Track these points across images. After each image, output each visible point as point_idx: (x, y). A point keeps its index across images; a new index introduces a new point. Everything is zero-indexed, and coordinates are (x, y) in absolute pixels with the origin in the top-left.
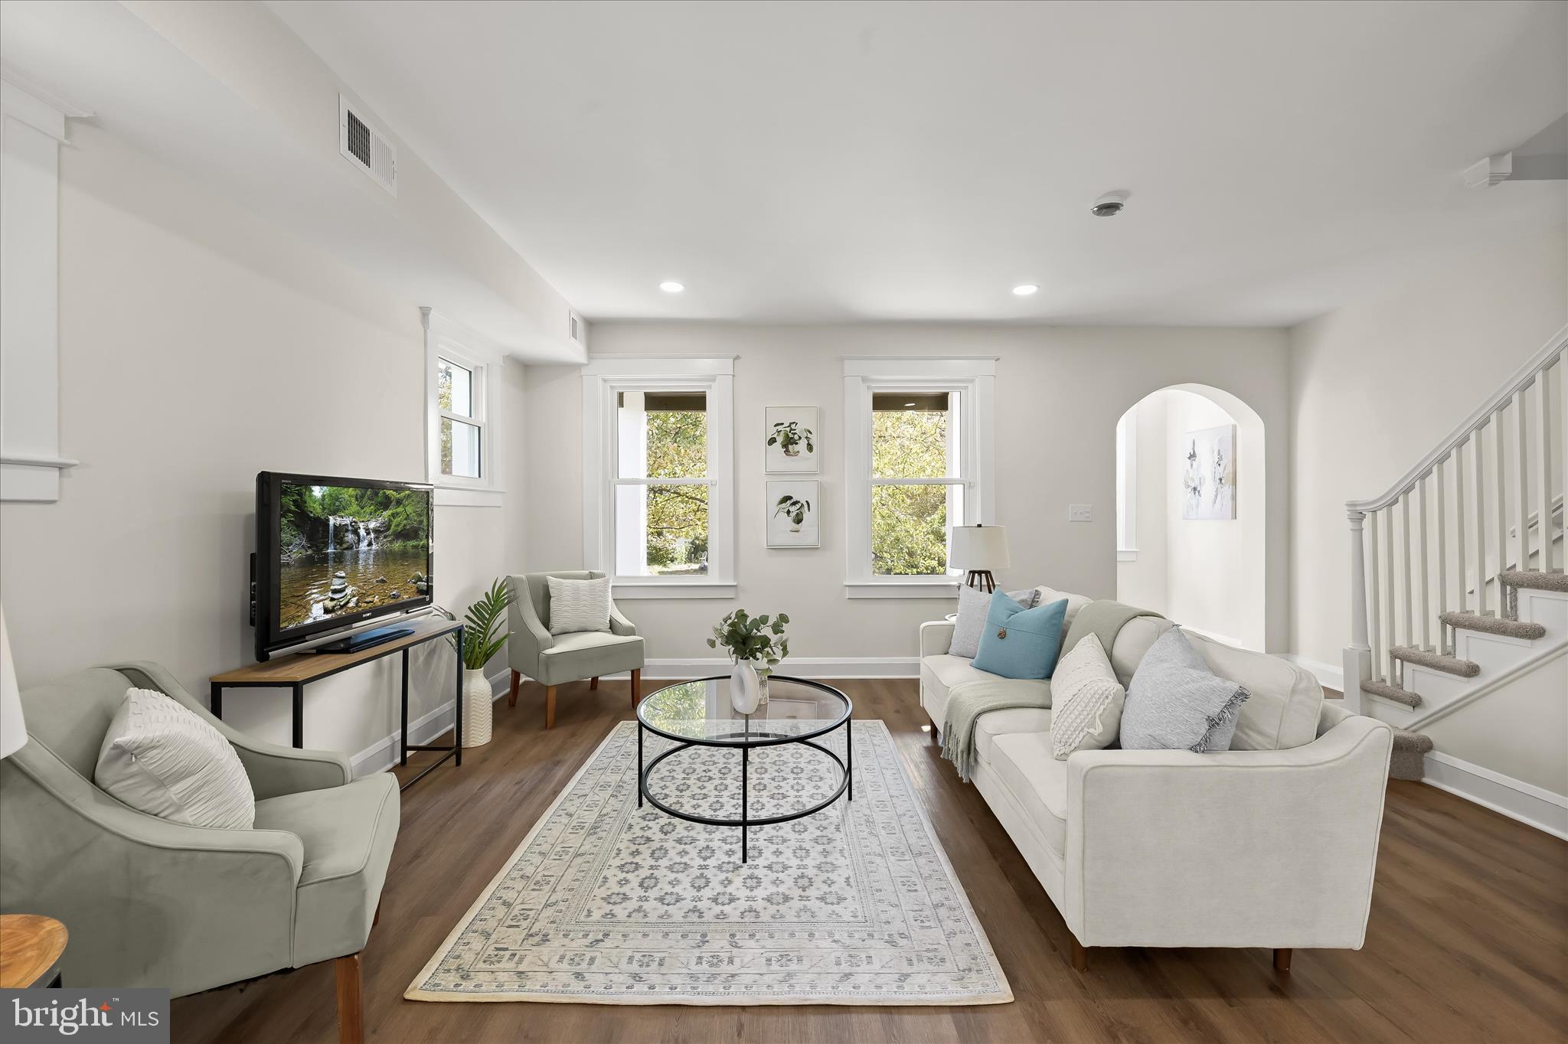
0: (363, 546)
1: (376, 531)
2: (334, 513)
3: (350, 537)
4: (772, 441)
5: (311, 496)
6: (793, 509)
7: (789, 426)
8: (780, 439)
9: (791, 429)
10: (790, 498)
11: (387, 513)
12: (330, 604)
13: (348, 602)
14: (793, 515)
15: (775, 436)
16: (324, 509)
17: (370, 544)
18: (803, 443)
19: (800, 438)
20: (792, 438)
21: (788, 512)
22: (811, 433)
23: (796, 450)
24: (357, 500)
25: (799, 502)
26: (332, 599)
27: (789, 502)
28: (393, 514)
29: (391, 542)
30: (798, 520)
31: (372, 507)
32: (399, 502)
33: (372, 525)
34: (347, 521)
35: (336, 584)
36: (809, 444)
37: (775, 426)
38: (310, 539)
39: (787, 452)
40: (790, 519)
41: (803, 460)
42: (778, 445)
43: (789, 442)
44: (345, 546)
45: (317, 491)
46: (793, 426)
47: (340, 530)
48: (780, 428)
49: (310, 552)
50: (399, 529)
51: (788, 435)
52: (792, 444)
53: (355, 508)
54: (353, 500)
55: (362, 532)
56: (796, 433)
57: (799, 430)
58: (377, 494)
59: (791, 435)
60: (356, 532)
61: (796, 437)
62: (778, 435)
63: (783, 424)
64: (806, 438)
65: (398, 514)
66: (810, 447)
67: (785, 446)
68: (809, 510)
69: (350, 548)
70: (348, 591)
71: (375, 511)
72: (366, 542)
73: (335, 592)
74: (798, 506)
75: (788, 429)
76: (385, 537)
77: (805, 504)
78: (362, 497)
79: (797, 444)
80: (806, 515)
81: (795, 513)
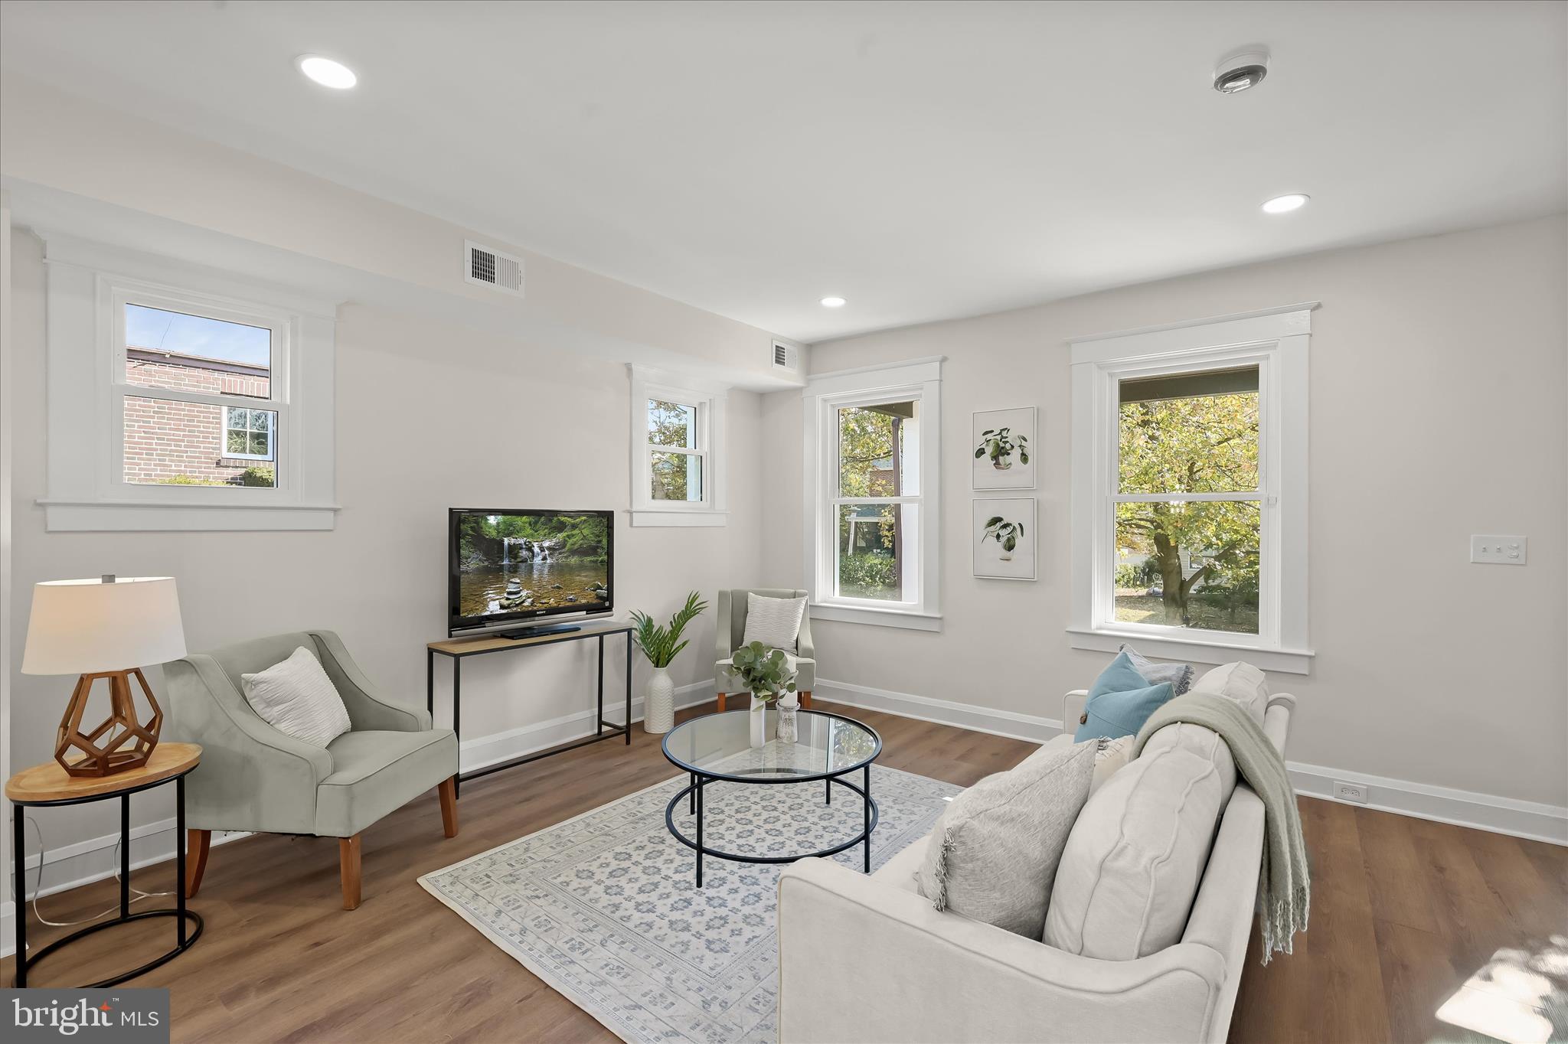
0: (538, 560)
1: (549, 548)
2: (508, 535)
3: (524, 553)
4: (980, 452)
5: (486, 523)
6: (1004, 533)
7: (1000, 433)
8: (989, 450)
9: (1003, 437)
10: (1000, 520)
11: (561, 536)
12: (506, 603)
13: (523, 602)
14: (1003, 539)
15: (983, 446)
16: (499, 533)
17: (544, 558)
18: (1016, 454)
19: (1012, 447)
20: (1003, 448)
21: (998, 536)
22: (1026, 440)
23: (1008, 462)
24: (530, 525)
25: (1011, 524)
26: (508, 599)
27: (999, 525)
28: (568, 536)
29: (566, 557)
30: (1010, 547)
31: (546, 530)
32: (574, 527)
33: (546, 544)
34: (521, 541)
35: (512, 588)
36: (1023, 454)
37: (984, 434)
38: (485, 554)
39: (997, 464)
40: (1000, 545)
41: (1016, 471)
42: (987, 457)
43: (1000, 452)
44: (519, 560)
45: (492, 520)
46: (1004, 434)
47: (514, 550)
48: (989, 436)
49: (486, 563)
50: (576, 547)
51: (998, 445)
52: (1003, 455)
53: (529, 531)
54: (527, 525)
55: (536, 549)
56: (1007, 442)
57: (1011, 437)
58: (551, 521)
59: (1002, 445)
60: (530, 549)
61: (1008, 446)
62: (987, 445)
63: (992, 431)
64: (1020, 446)
65: (573, 535)
66: (1024, 458)
67: (995, 457)
68: (1022, 535)
69: (525, 561)
70: (524, 593)
71: (549, 534)
72: (540, 557)
73: (510, 593)
74: (1009, 529)
75: (999, 437)
76: (560, 554)
77: (1017, 527)
78: (536, 523)
79: (1009, 454)
80: (1019, 541)
81: (1005, 538)
